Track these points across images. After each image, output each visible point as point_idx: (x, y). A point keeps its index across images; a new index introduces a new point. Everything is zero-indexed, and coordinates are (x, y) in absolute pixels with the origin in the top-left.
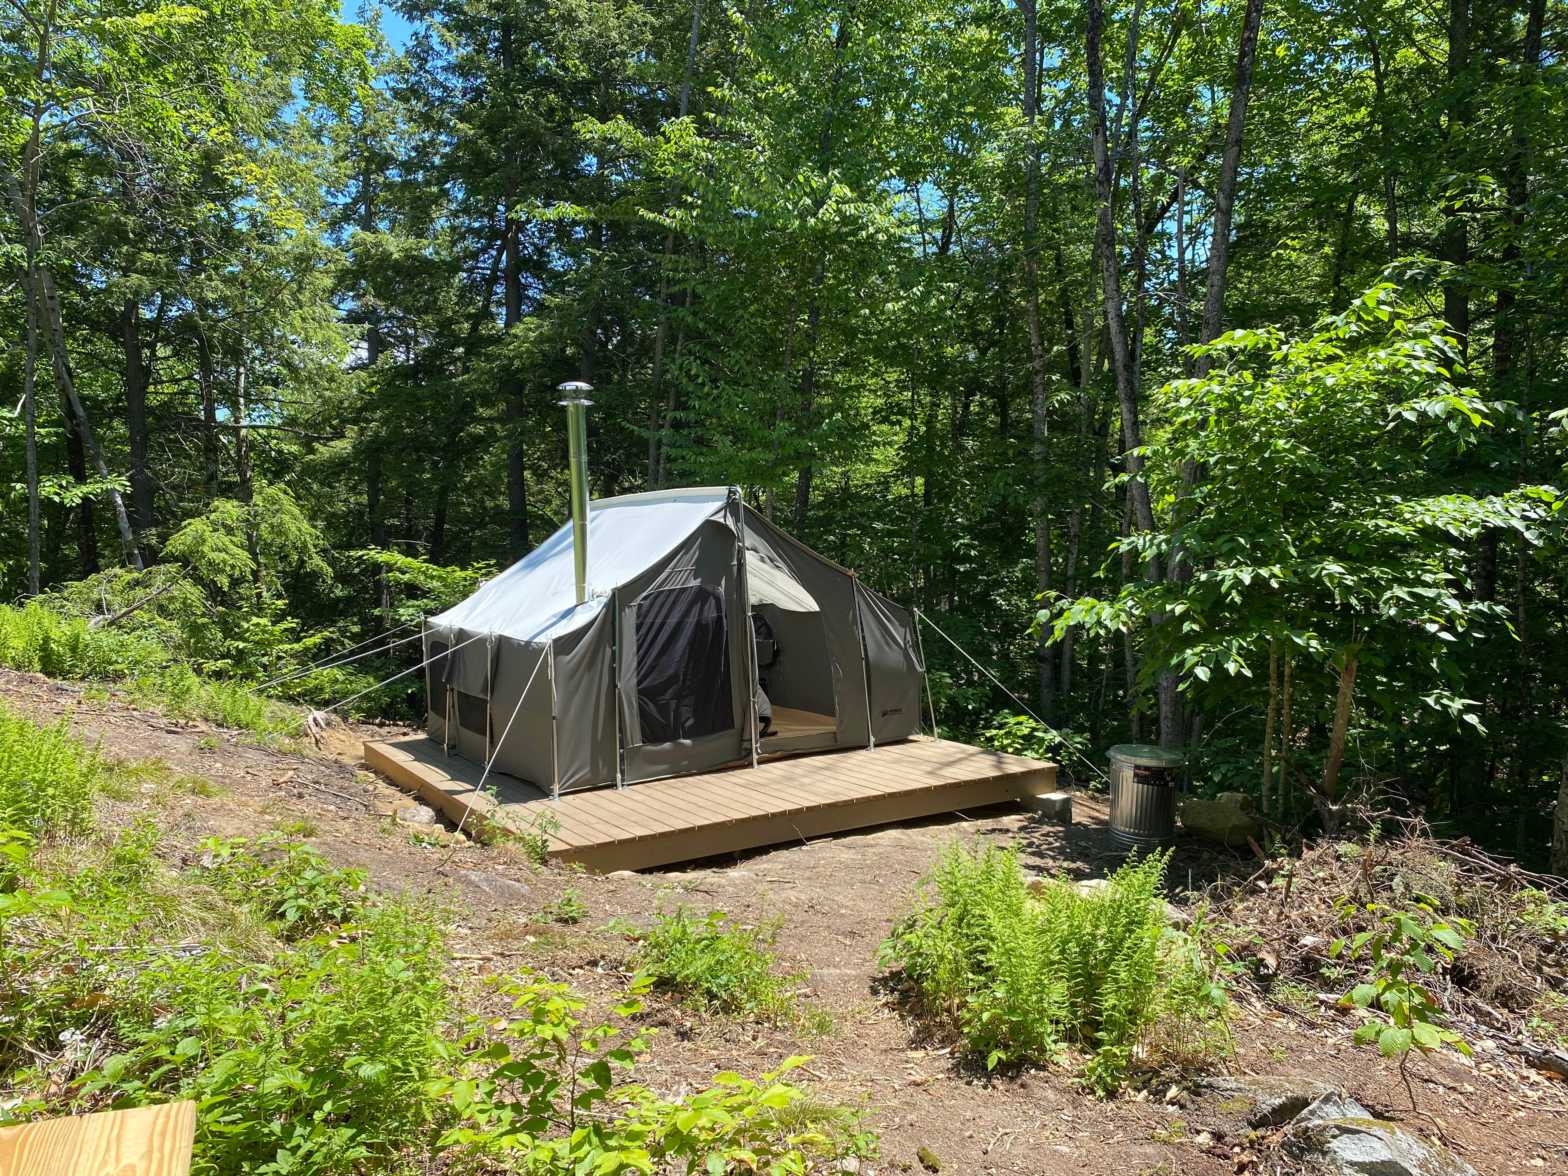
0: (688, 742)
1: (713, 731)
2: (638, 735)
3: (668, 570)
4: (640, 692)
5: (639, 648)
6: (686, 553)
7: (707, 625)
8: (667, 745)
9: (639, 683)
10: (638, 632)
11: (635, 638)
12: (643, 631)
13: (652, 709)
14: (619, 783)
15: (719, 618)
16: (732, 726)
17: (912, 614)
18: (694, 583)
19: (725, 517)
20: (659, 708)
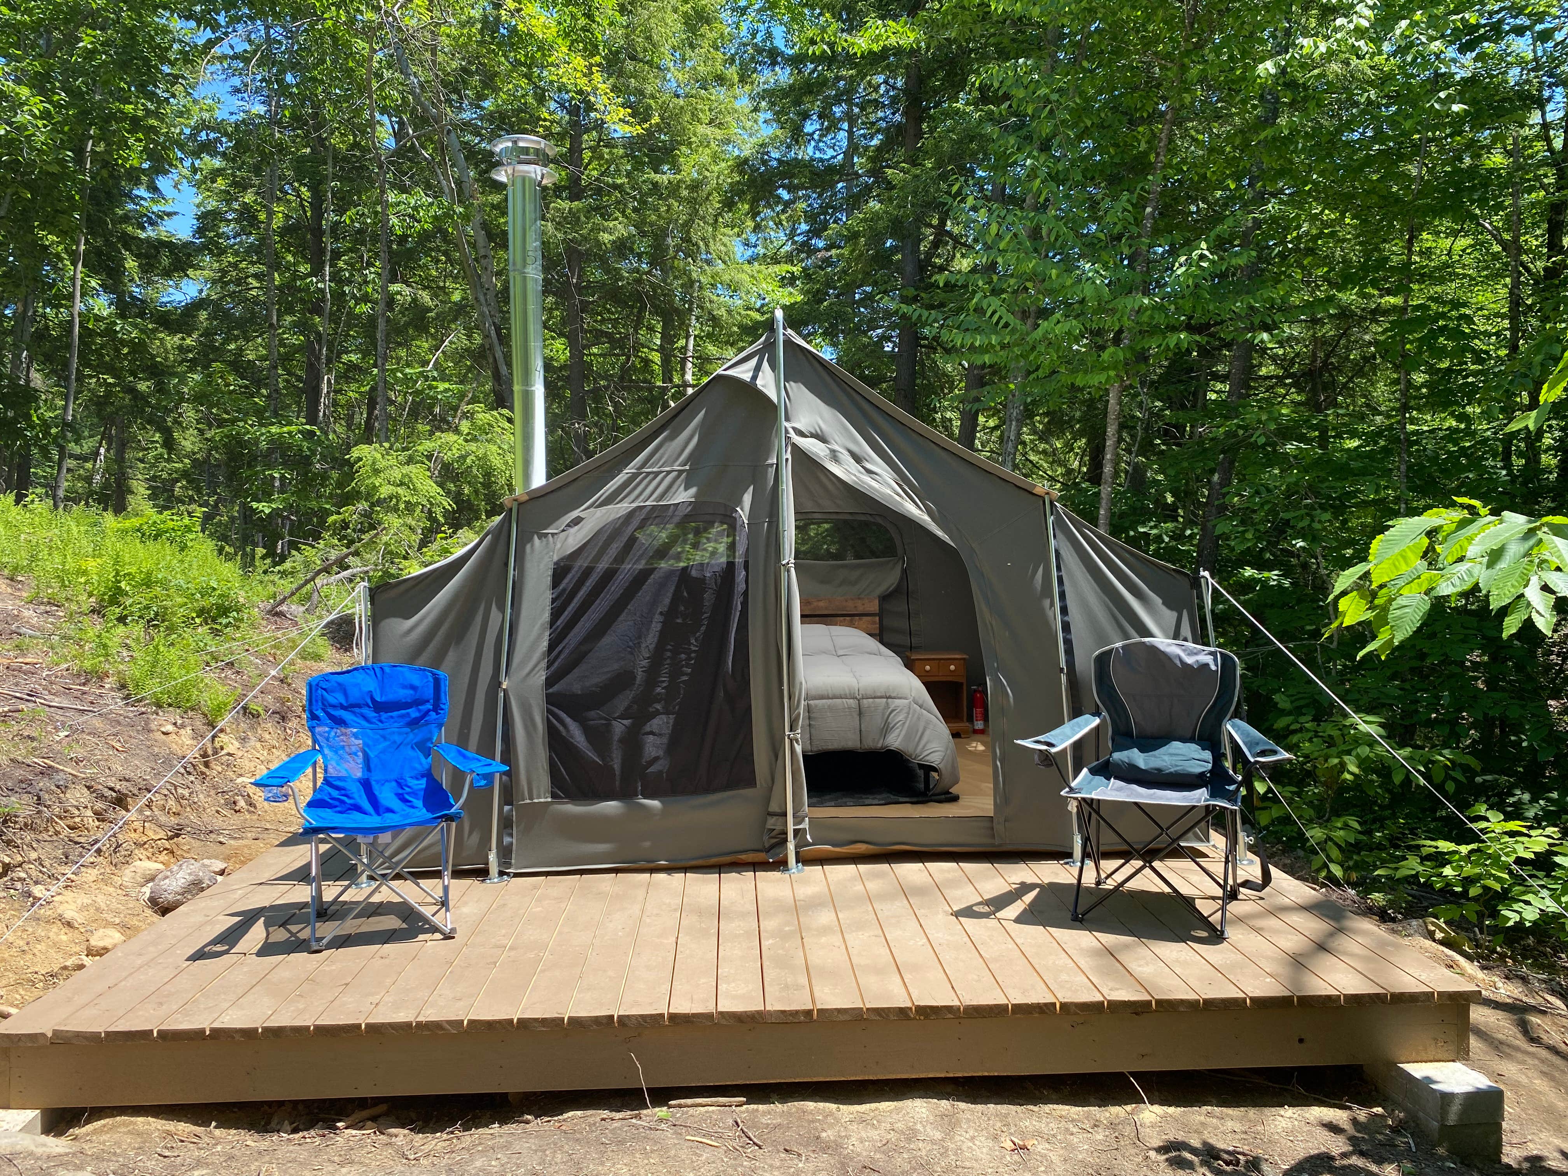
0: (655, 803)
1: (708, 789)
2: (543, 780)
3: (629, 470)
4: (552, 700)
5: (556, 615)
6: (671, 438)
7: (702, 580)
8: (611, 806)
9: (550, 682)
10: (555, 584)
11: (548, 596)
12: (567, 582)
13: (576, 734)
14: (494, 869)
15: (731, 565)
16: (751, 782)
17: (1196, 582)
18: (683, 496)
19: (758, 368)
20: (590, 732)
